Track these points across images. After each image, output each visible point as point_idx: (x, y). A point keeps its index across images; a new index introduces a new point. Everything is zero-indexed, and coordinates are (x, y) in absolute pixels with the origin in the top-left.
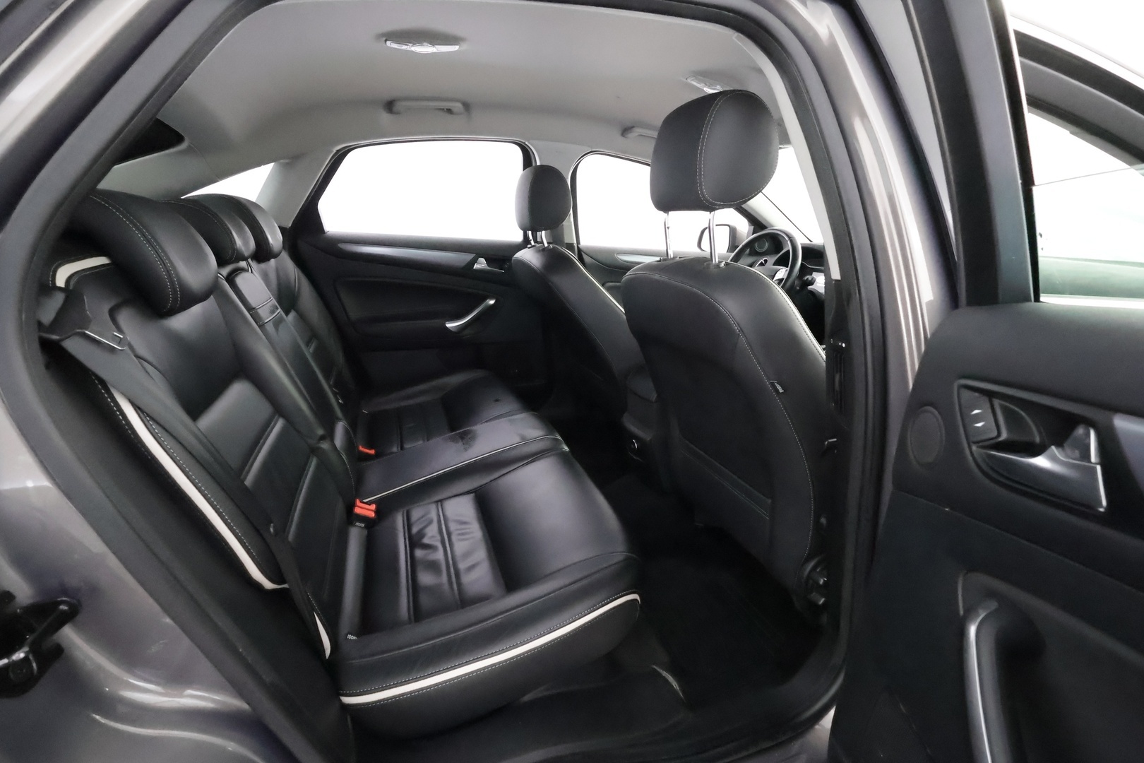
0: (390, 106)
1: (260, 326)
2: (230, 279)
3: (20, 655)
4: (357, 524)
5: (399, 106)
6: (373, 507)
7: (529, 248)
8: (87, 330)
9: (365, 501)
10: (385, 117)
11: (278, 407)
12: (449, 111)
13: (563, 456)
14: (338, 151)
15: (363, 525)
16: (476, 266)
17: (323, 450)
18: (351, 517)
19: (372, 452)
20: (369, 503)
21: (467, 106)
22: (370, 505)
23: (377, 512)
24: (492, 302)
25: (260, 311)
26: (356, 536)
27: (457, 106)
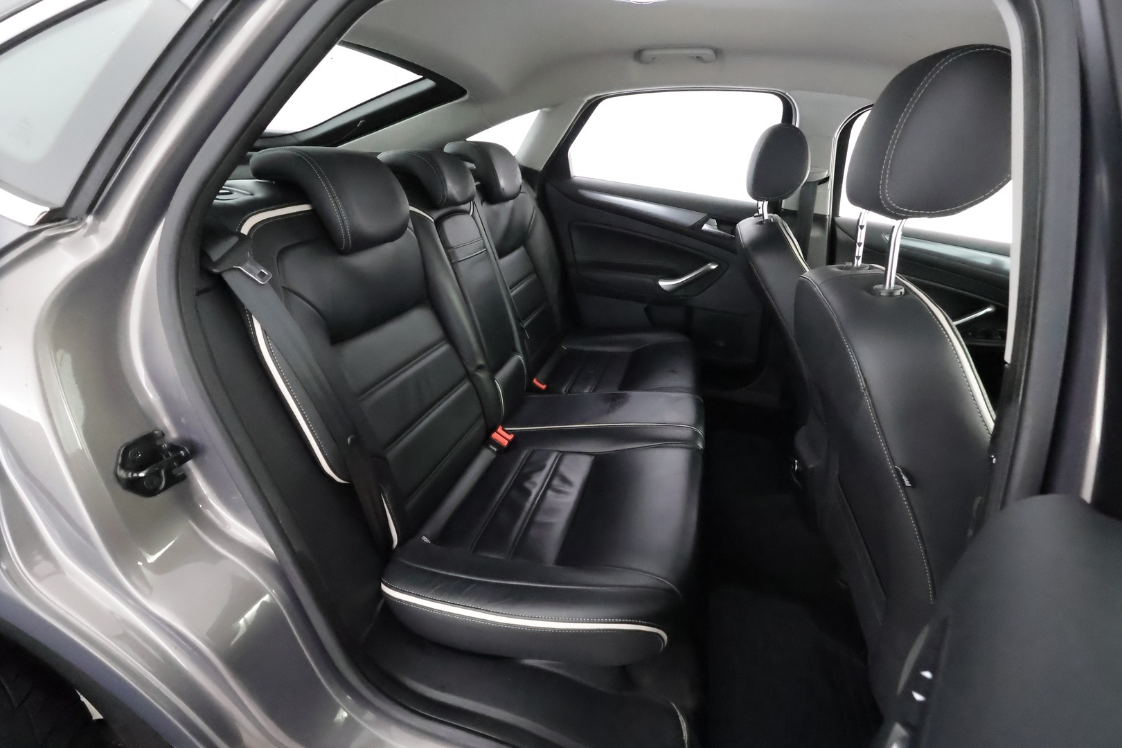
0: (638, 55)
1: (452, 264)
2: (439, 222)
3: (142, 474)
4: (491, 447)
5: (648, 54)
6: (510, 437)
7: (755, 217)
8: (241, 266)
9: (506, 429)
10: (634, 67)
11: (448, 335)
12: (699, 58)
13: (694, 452)
14: (589, 101)
15: (496, 450)
16: (706, 227)
17: (479, 379)
18: (487, 440)
19: (543, 387)
20: (508, 432)
21: (718, 52)
22: (509, 434)
23: (510, 443)
24: (714, 267)
25: (457, 251)
26: (485, 457)
27: (708, 53)
